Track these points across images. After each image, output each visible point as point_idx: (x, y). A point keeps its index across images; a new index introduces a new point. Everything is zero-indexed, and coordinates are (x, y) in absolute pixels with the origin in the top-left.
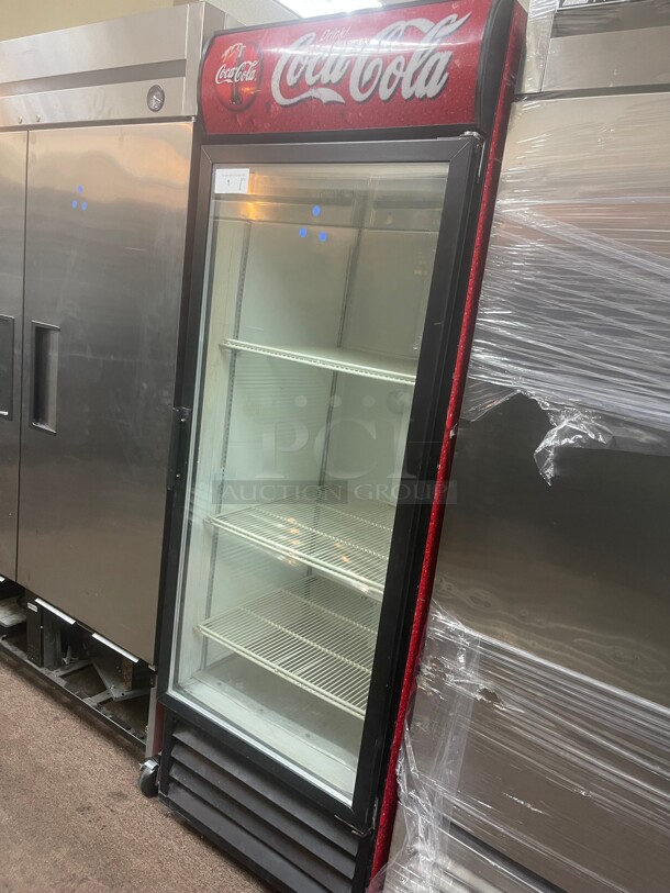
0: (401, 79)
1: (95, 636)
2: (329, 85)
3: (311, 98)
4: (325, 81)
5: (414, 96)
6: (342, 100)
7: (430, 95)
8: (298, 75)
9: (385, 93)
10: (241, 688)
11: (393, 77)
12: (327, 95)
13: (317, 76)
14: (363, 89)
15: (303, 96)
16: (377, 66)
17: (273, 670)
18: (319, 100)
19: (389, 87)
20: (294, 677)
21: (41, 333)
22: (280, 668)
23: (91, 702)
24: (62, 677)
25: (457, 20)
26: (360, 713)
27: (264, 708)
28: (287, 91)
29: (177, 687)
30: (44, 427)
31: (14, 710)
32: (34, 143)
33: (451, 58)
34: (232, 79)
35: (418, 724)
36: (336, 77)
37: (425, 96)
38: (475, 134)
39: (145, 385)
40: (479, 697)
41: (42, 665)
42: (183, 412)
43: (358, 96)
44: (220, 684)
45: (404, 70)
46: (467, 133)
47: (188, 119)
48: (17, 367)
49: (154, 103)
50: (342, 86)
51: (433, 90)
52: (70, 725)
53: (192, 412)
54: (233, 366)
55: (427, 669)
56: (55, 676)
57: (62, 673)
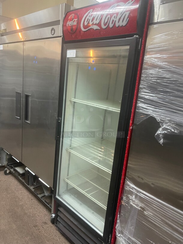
0: (115, 21)
1: (39, 179)
2: (96, 24)
3: (91, 29)
4: (95, 23)
5: (119, 26)
6: (99, 29)
7: (124, 25)
8: (88, 22)
9: (111, 26)
10: (76, 197)
11: (113, 21)
12: (95, 27)
13: (93, 22)
14: (105, 25)
15: (89, 28)
16: (109, 18)
17: (83, 193)
18: (93, 29)
19: (112, 23)
20: (89, 196)
21: (27, 97)
22: (85, 193)
23: (40, 196)
24: (33, 188)
25: (131, 2)
26: (105, 208)
27: (82, 203)
28: (85, 27)
29: (59, 195)
30: (27, 122)
31: (21, 196)
32: (25, 45)
33: (129, 13)
34: (71, 24)
35: (122, 214)
36: (98, 22)
37: (122, 26)
38: (137, 36)
39: (50, 111)
40: (139, 209)
41: (28, 185)
42: (59, 119)
43: (104, 27)
44: (70, 195)
45: (116, 18)
46: (135, 36)
47: (61, 37)
48: (22, 106)
49: (53, 33)
50: (99, 24)
51: (124, 23)
52: (35, 201)
53: (61, 119)
54: (74, 106)
55: (124, 198)
56: (32, 188)
57: (33, 187)
